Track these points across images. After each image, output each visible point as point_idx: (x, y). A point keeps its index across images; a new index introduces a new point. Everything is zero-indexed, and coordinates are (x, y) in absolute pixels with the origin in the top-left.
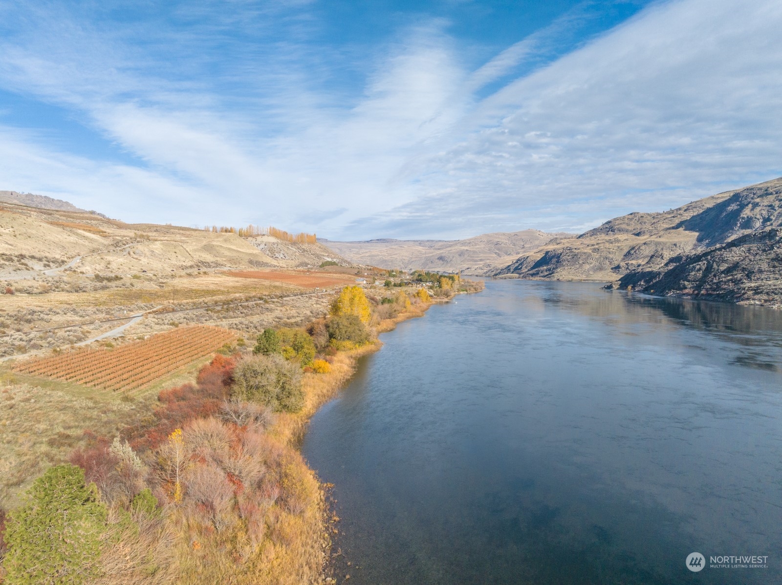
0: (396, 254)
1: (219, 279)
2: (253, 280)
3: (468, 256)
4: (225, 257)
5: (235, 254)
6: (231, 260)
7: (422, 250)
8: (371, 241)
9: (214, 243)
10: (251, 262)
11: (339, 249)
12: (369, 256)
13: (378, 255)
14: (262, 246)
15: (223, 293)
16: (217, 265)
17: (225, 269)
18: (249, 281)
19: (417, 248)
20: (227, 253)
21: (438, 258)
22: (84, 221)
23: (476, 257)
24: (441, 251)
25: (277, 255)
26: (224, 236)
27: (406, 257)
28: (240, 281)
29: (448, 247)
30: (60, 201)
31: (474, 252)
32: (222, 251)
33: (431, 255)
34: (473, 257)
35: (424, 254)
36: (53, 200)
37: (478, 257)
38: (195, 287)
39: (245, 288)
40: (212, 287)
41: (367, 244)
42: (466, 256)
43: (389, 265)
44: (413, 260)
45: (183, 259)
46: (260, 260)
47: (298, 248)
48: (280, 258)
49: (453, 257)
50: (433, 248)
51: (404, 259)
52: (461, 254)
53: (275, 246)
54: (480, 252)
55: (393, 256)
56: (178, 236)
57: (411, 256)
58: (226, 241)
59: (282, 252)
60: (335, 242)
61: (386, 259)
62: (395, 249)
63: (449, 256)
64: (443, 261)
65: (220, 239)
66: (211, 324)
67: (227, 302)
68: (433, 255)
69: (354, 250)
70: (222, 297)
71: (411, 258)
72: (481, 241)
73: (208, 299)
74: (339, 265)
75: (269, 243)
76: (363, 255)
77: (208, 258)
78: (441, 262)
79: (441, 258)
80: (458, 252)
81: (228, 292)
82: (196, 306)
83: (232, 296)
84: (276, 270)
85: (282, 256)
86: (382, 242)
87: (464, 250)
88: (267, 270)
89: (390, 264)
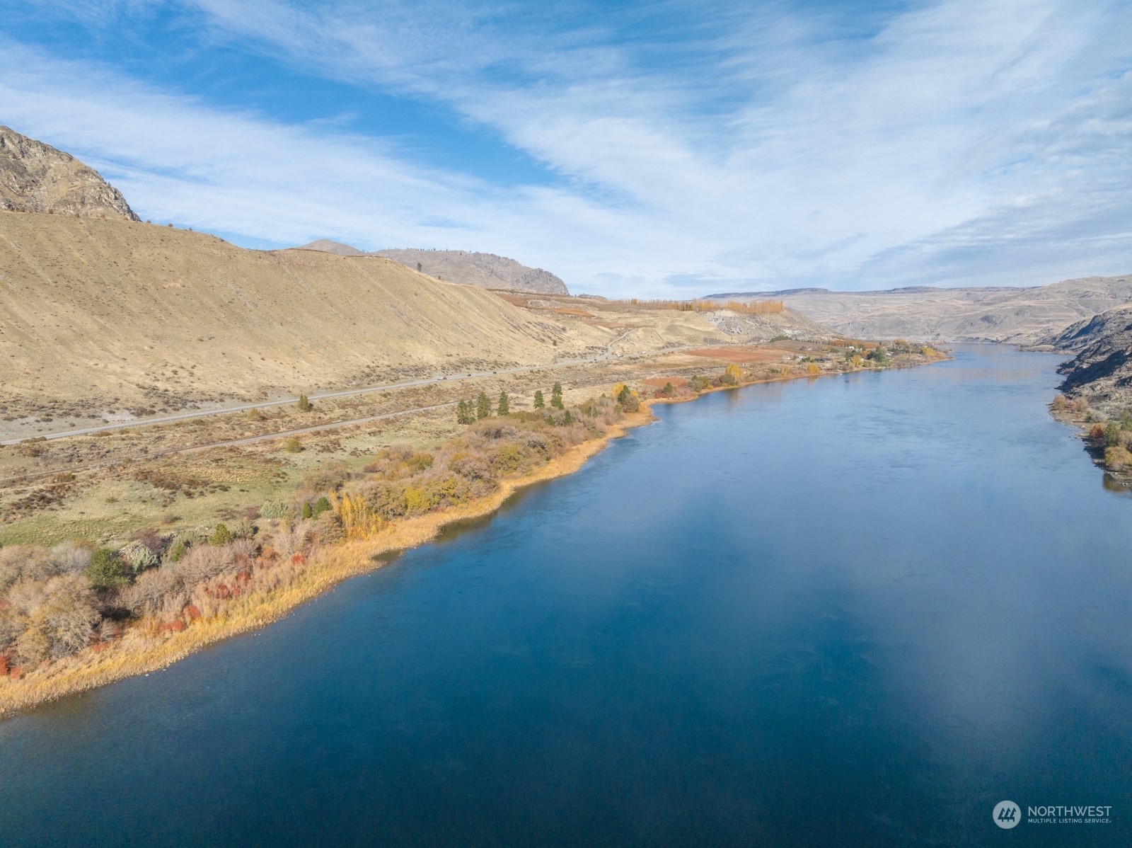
0: (921, 312)
1: (682, 357)
2: (702, 357)
3: (1031, 315)
4: (685, 335)
5: (693, 333)
6: (691, 339)
7: (962, 306)
8: (894, 290)
9: (677, 323)
10: (706, 340)
11: (842, 304)
12: (880, 316)
13: (893, 314)
14: (720, 321)
15: (683, 365)
16: (680, 344)
17: (685, 348)
18: (699, 358)
19: (954, 304)
20: (687, 332)
21: (982, 319)
22: (574, 305)
23: (1042, 317)
24: (989, 308)
25: (733, 330)
26: (685, 314)
27: (935, 316)
28: (694, 358)
29: (1003, 301)
30: (506, 259)
31: (1042, 309)
32: (683, 330)
33: (973, 313)
34: (1038, 316)
35: (962, 312)
36: (499, 258)
37: (1046, 317)
38: (670, 362)
39: (696, 363)
40: (678, 362)
41: (887, 296)
42: (1026, 315)
43: (907, 328)
44: (945, 320)
45: (657, 341)
46: (714, 338)
47: (756, 321)
48: (736, 332)
49: (1005, 317)
50: (981, 302)
51: (931, 320)
52: (1019, 312)
53: (732, 320)
54: (1050, 309)
55: (915, 316)
56: (647, 316)
57: (942, 316)
58: (686, 320)
59: (738, 326)
60: (838, 293)
61: (904, 319)
62: (921, 305)
63: (1000, 315)
64: (989, 322)
65: (682, 319)
66: (679, 377)
67: (685, 370)
68: (976, 314)
69: (863, 305)
70: (683, 368)
71: (943, 318)
72: (1058, 292)
73: (677, 368)
74: (794, 339)
75: (727, 317)
76: (872, 314)
77: (673, 339)
78: (986, 324)
79: (986, 319)
80: (1014, 309)
81: (686, 365)
82: (673, 371)
83: (688, 367)
84: (724, 348)
85: (738, 330)
86: (910, 293)
87: (1024, 306)
88: (717, 347)
89: (909, 326)
